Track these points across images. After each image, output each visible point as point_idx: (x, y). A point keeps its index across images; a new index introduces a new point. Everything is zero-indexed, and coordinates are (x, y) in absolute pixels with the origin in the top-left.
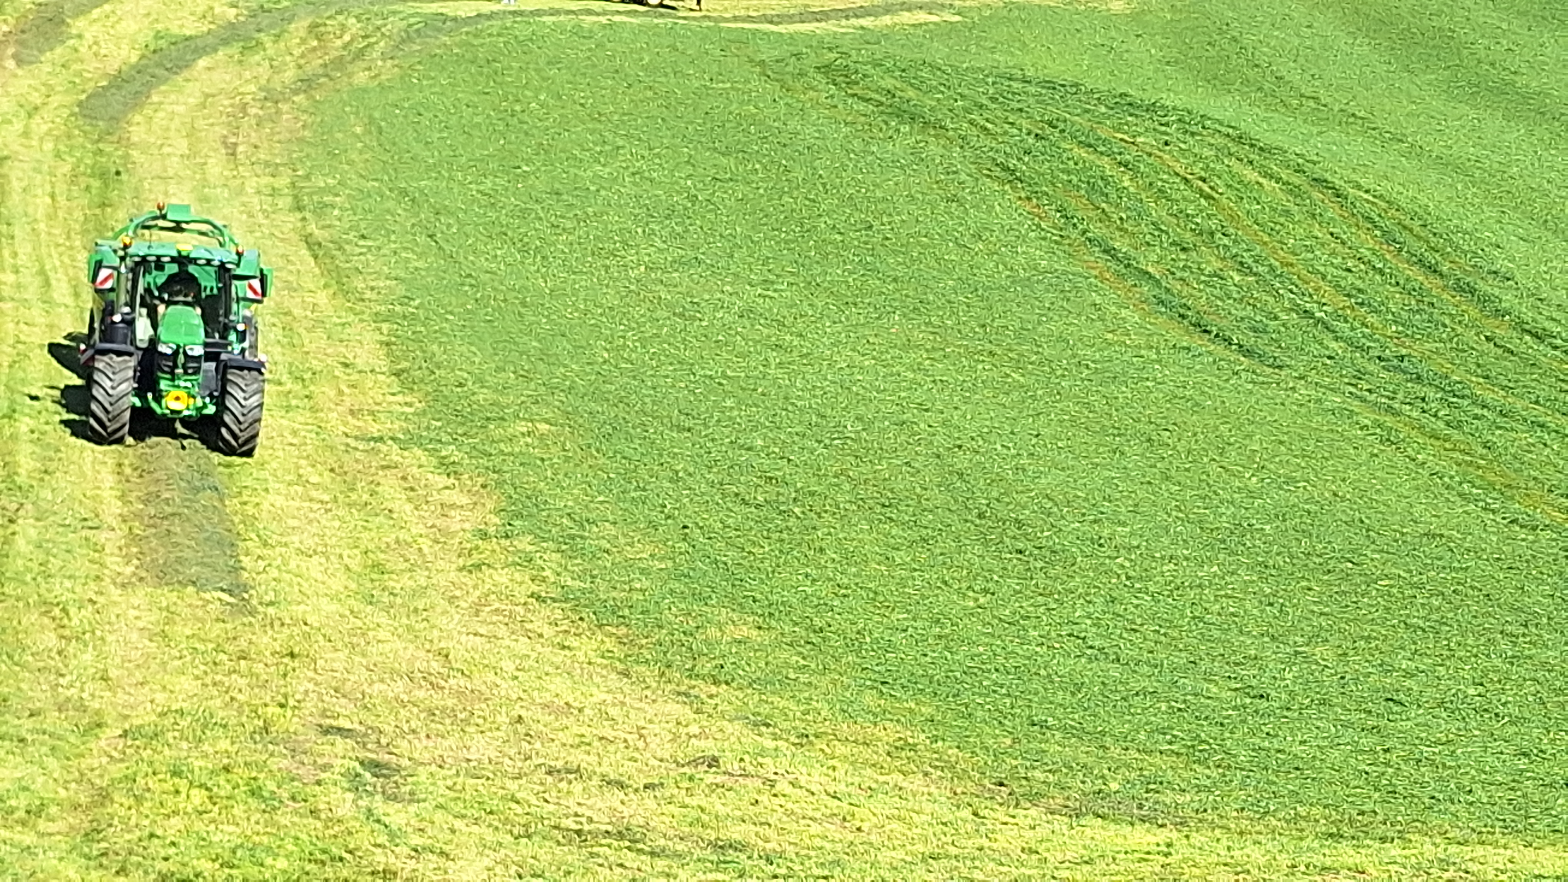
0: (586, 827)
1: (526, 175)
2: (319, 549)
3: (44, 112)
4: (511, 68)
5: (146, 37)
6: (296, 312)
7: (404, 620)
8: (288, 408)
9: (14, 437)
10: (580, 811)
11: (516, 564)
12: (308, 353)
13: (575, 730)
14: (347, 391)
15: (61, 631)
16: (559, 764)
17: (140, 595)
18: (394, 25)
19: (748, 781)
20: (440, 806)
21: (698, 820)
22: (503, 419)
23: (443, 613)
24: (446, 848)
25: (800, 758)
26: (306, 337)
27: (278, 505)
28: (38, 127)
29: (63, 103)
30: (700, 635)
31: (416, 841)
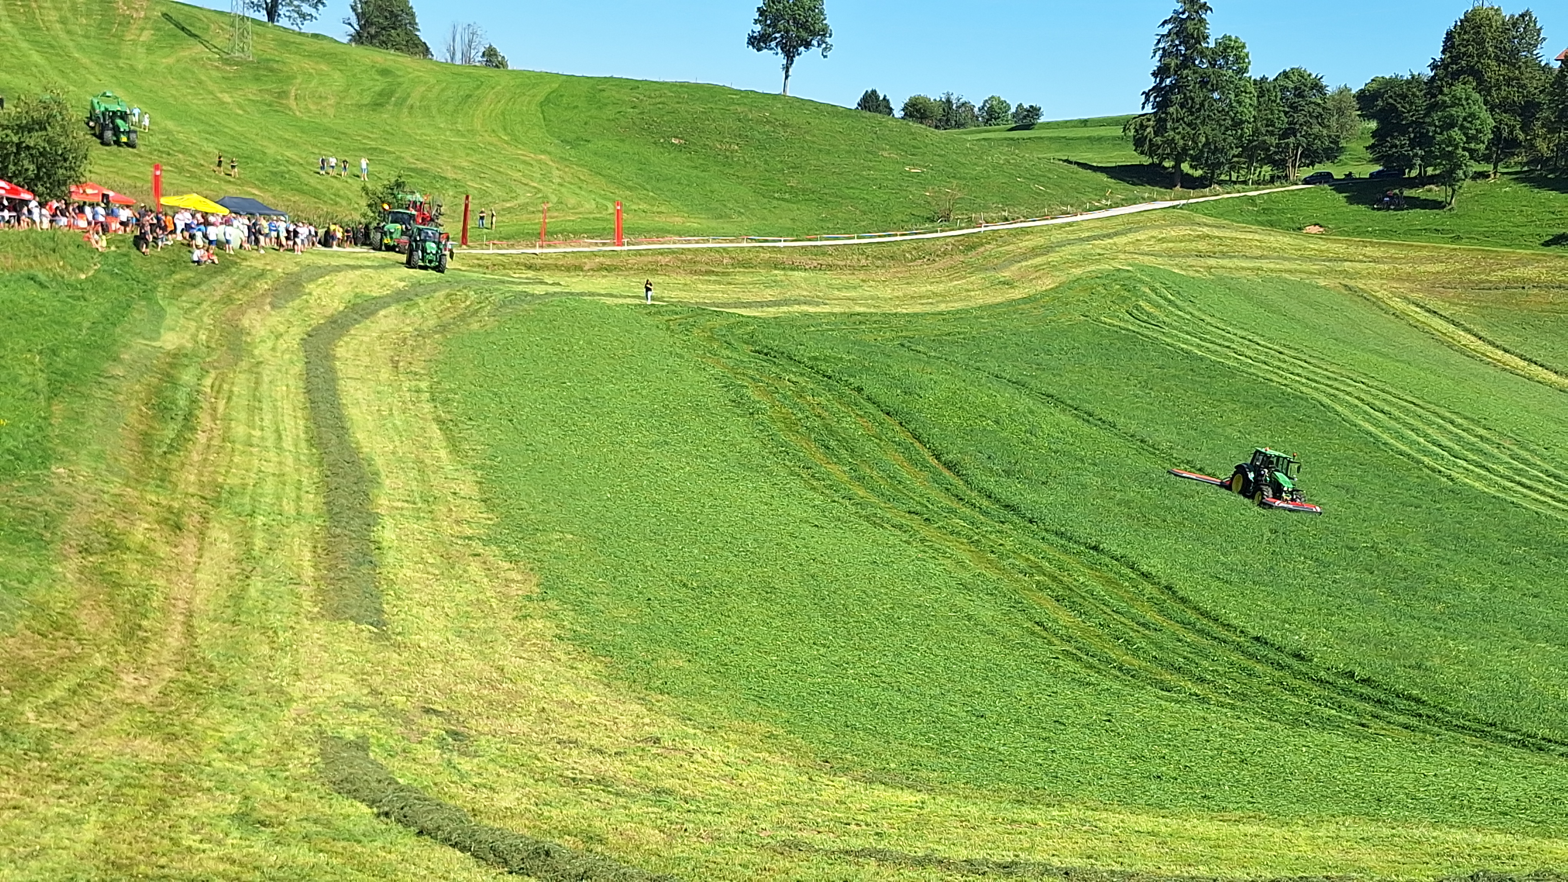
0: (579, 776)
1: (568, 388)
2: (431, 602)
3: (285, 337)
4: (563, 325)
5: (349, 296)
6: (428, 461)
7: (479, 648)
8: (418, 518)
9: (253, 528)
10: (575, 766)
11: (547, 616)
12: (432, 486)
13: (576, 718)
14: (454, 509)
15: (272, 644)
16: (565, 738)
17: (320, 627)
18: (497, 297)
19: (677, 753)
20: (492, 760)
21: (646, 775)
22: (545, 530)
23: (503, 644)
24: (494, 786)
25: (709, 740)
26: (432, 477)
27: (408, 575)
28: (282, 345)
29: (296, 333)
30: (654, 664)
31: (476, 780)
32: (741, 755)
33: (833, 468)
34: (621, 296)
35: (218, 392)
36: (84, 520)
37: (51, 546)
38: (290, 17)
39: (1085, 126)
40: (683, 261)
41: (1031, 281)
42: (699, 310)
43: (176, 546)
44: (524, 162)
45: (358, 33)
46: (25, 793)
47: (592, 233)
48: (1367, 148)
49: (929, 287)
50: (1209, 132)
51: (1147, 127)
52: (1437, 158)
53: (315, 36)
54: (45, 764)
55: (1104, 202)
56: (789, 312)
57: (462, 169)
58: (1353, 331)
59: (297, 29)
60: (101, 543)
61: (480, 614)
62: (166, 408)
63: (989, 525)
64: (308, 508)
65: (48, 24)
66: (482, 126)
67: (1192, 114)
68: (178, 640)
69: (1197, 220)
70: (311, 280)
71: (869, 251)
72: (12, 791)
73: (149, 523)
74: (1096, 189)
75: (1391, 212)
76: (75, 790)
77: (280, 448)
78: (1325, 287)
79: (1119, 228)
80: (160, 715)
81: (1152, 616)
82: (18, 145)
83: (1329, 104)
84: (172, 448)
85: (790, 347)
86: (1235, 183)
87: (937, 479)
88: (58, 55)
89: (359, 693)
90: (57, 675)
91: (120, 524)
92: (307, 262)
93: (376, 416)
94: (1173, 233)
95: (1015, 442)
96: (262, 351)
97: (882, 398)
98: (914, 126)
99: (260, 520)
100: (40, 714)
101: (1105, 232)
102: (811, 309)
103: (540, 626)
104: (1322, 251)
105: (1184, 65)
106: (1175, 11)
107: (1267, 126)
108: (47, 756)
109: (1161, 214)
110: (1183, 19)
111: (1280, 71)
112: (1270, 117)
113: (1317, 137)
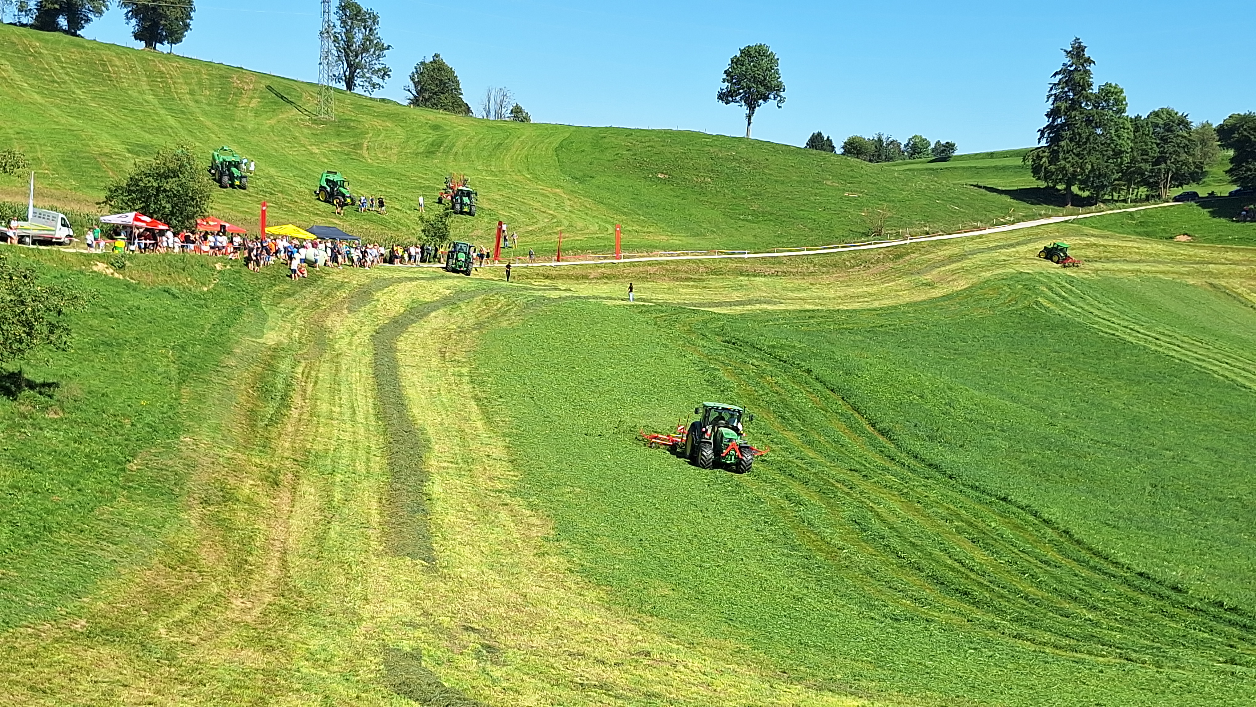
0: (585, 682)
1: (577, 372)
2: (470, 542)
3: (359, 334)
4: (573, 322)
5: (408, 301)
6: (467, 430)
7: (507, 578)
8: (460, 476)
9: (333, 484)
10: (583, 674)
11: (560, 554)
12: (471, 450)
13: (583, 634)
14: (488, 468)
15: (347, 575)
16: (575, 651)
17: (385, 560)
18: (521, 301)
19: (664, 664)
20: (517, 668)
21: (639, 681)
22: (558, 485)
23: (526, 575)
24: (519, 689)
25: (689, 654)
26: (471, 443)
27: (452, 520)
28: (356, 340)
29: (368, 330)
30: (645, 592)
31: (504, 684)
32: (715, 667)
33: (789, 435)
34: (619, 299)
35: (307, 377)
36: (205, 478)
37: (180, 498)
38: (363, 86)
39: (992, 157)
40: (667, 270)
41: (948, 282)
42: (680, 309)
43: (274, 498)
44: (543, 195)
45: (415, 97)
46: (158, 692)
47: (596, 250)
48: (1226, 172)
49: (865, 289)
50: (1093, 159)
51: (1042, 157)
53: (383, 100)
54: (173, 670)
55: (1008, 218)
56: (752, 310)
57: (495, 201)
58: (1218, 321)
59: (368, 95)
60: (217, 496)
61: (509, 552)
62: (267, 390)
63: (916, 481)
64: (375, 468)
65: (180, 96)
66: (511, 167)
67: (1080, 146)
68: (274, 573)
69: (1086, 231)
70: (379, 289)
71: (816, 261)
72: (147, 691)
73: (254, 480)
74: (1000, 208)
76: (196, 690)
77: (354, 421)
78: (1193, 285)
79: (1021, 239)
80: (261, 631)
81: (1052, 555)
82: (158, 189)
83: (1194, 137)
84: (272, 422)
85: (753, 338)
86: (1116, 201)
87: (873, 444)
88: (188, 119)
89: (413, 614)
90: (182, 599)
91: (232, 481)
92: (375, 276)
93: (428, 394)
95: (937, 412)
96: (341, 345)
97: (828, 378)
98: (852, 160)
99: (338, 478)
100: (170, 630)
101: (1009, 242)
102: (770, 307)
103: (554, 561)
104: (1190, 256)
105: (1072, 107)
106: (1064, 64)
107: (1142, 155)
108: (175, 663)
109: (1056, 227)
110: (1071, 71)
111: (1151, 111)
112: (1144, 147)
113: (1184, 163)
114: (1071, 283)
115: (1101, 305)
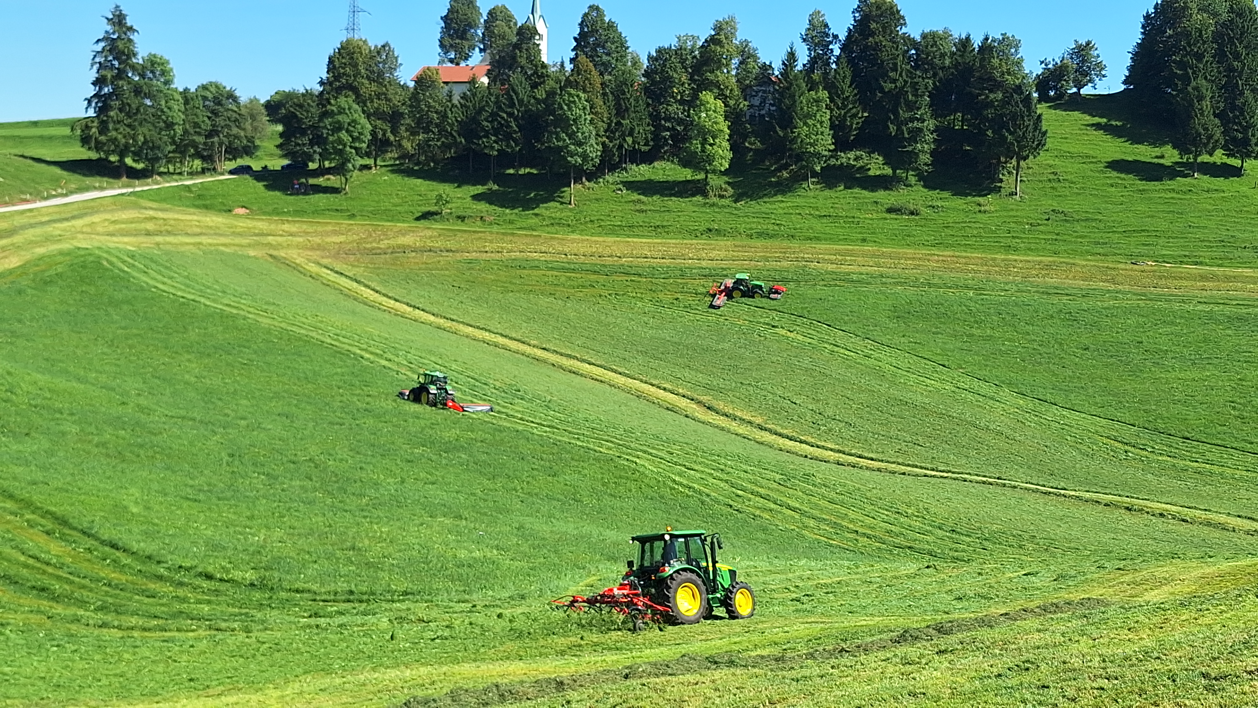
39: (40, 126)
48: (277, 146)
50: (146, 132)
51: (92, 127)
52: (331, 154)
55: (60, 191)
67: (130, 117)
69: (144, 205)
74: (50, 180)
75: (301, 197)
78: (255, 257)
79: (76, 213)
83: (243, 111)
86: (173, 174)
94: (124, 216)
101: (64, 216)
104: (248, 228)
105: (118, 77)
107: (194, 127)
109: (111, 200)
110: (114, 39)
111: (200, 84)
112: (196, 120)
113: (236, 137)
114: (133, 257)
115: (166, 280)
